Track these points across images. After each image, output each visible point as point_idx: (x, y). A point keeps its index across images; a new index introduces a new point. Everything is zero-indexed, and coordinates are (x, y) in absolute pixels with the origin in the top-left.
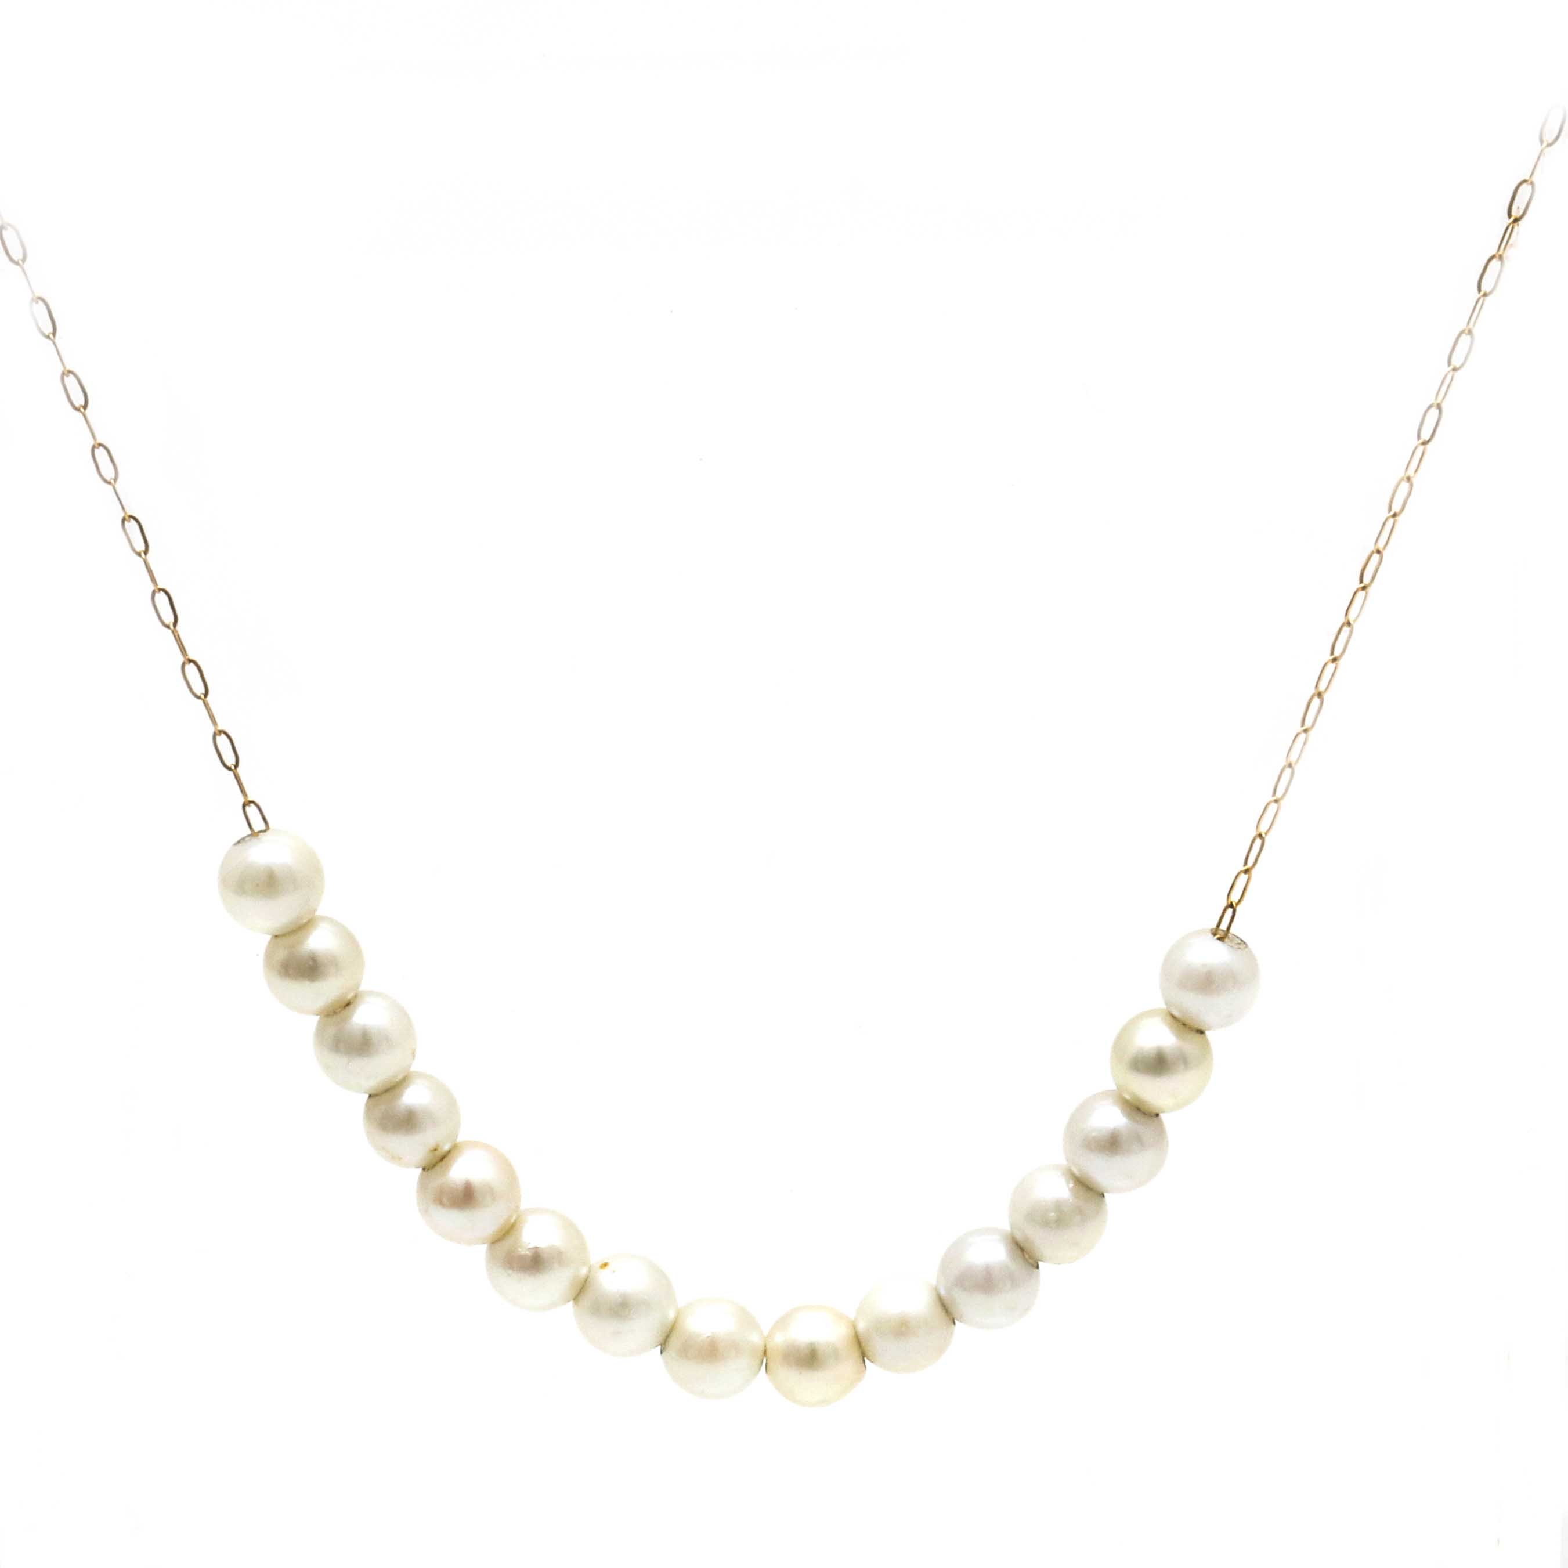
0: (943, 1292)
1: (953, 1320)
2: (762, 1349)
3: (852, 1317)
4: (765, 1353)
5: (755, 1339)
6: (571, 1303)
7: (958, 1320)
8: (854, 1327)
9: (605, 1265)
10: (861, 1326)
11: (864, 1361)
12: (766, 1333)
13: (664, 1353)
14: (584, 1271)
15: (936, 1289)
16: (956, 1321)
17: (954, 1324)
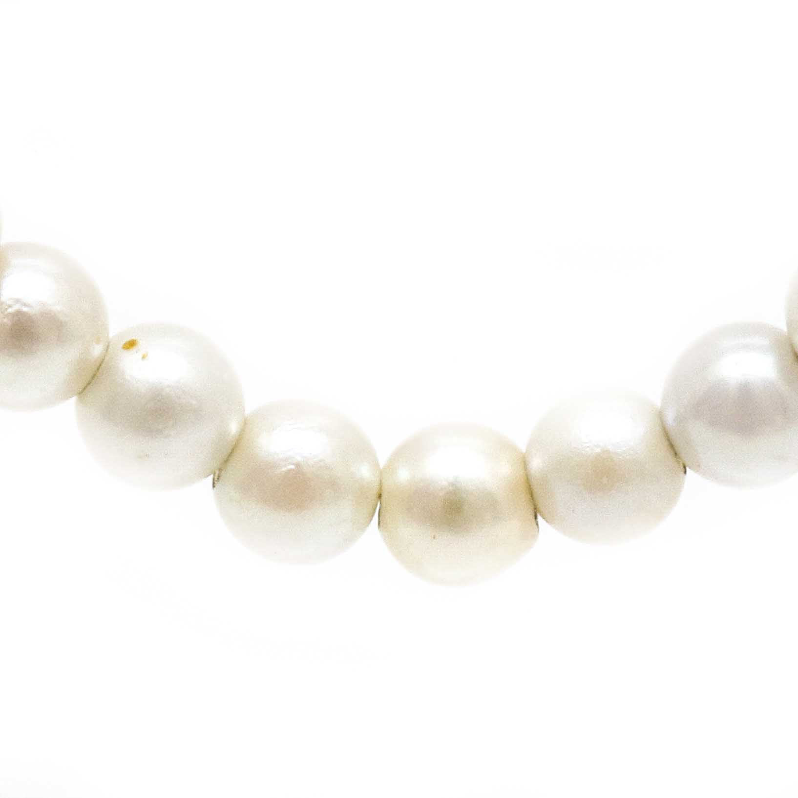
0: (670, 417)
1: (685, 467)
2: (375, 492)
3: (522, 446)
4: (380, 496)
5: (365, 472)
6: (74, 399)
7: (690, 468)
8: (525, 463)
9: (131, 344)
10: (536, 464)
11: (536, 518)
12: (382, 463)
13: (218, 485)
14: (97, 350)
15: (660, 416)
16: (688, 469)
17: (685, 472)
